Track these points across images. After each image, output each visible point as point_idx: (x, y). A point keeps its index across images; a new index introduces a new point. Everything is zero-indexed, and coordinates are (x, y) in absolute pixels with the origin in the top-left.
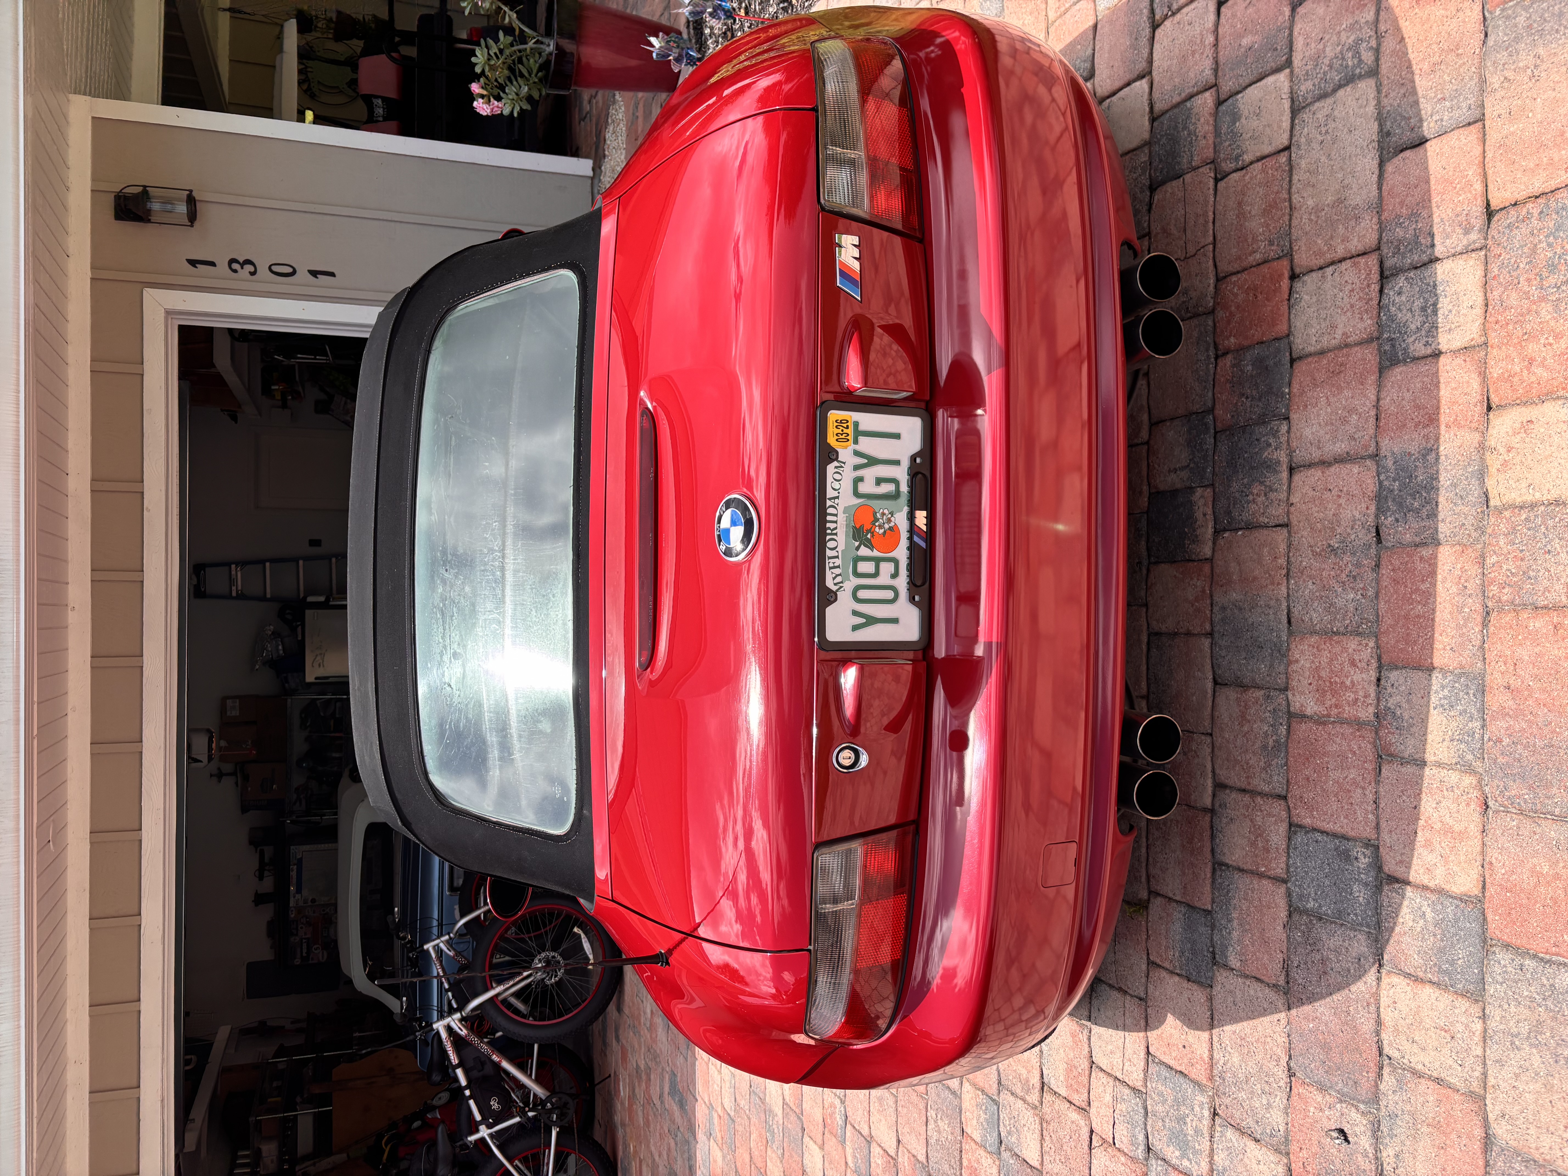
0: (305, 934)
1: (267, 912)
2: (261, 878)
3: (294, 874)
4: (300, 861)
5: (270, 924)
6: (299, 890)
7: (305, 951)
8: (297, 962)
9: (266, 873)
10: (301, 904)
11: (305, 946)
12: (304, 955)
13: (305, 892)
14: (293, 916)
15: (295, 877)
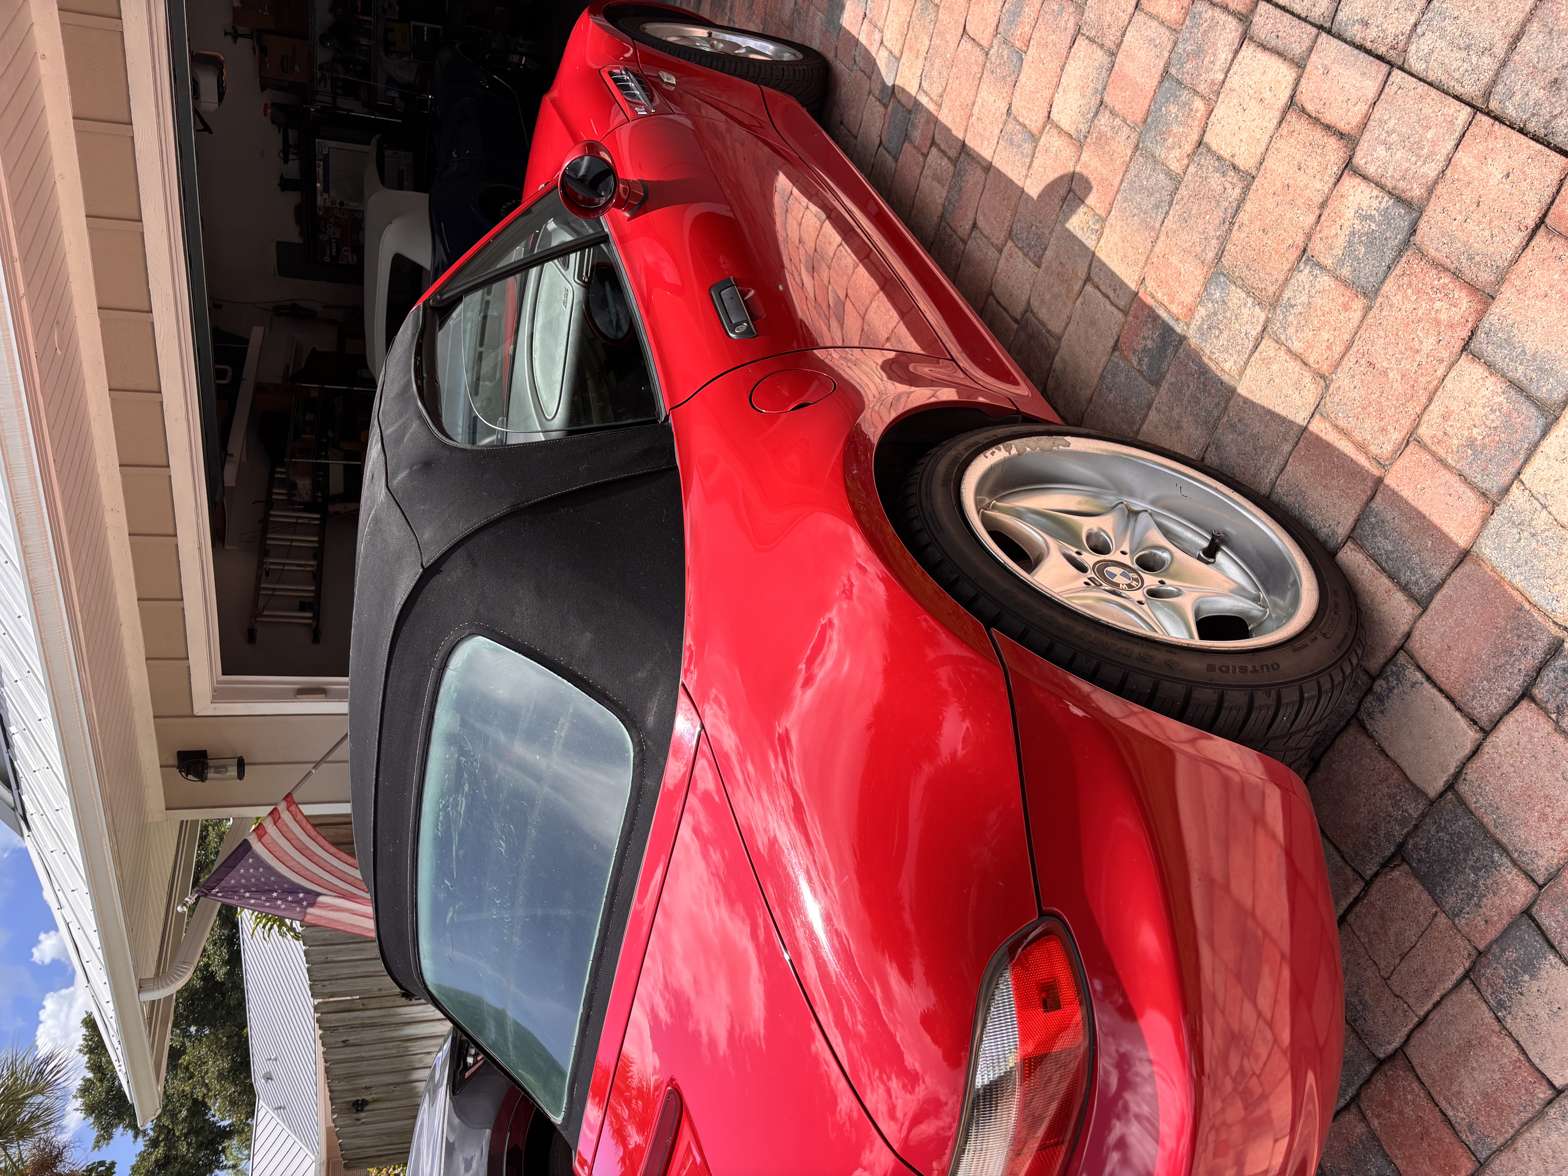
0: (334, 234)
1: (293, 198)
2: (286, 160)
3: (320, 170)
4: (326, 158)
5: (298, 209)
6: (326, 189)
7: (334, 250)
8: (327, 259)
9: (291, 157)
10: (328, 204)
11: (334, 245)
12: (334, 254)
13: (333, 193)
14: (321, 213)
15: (321, 173)
